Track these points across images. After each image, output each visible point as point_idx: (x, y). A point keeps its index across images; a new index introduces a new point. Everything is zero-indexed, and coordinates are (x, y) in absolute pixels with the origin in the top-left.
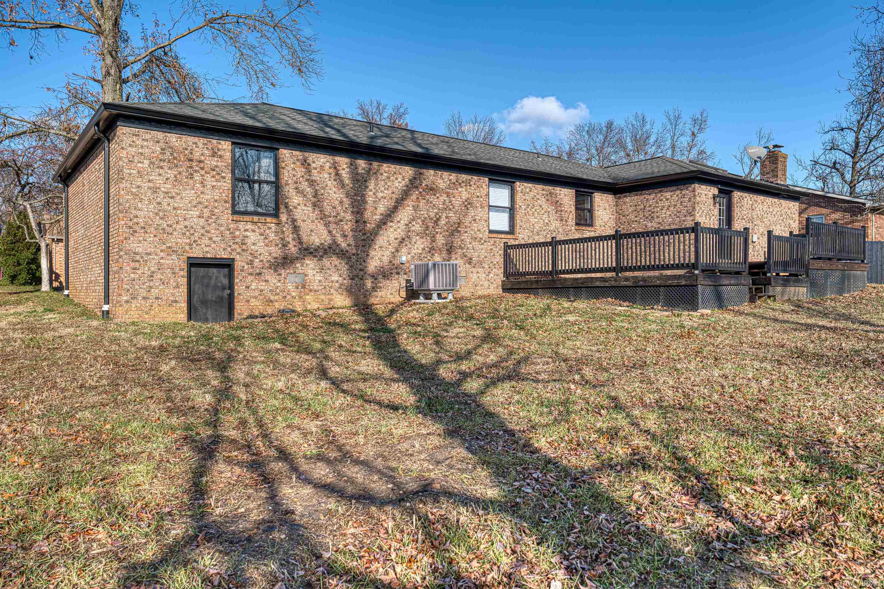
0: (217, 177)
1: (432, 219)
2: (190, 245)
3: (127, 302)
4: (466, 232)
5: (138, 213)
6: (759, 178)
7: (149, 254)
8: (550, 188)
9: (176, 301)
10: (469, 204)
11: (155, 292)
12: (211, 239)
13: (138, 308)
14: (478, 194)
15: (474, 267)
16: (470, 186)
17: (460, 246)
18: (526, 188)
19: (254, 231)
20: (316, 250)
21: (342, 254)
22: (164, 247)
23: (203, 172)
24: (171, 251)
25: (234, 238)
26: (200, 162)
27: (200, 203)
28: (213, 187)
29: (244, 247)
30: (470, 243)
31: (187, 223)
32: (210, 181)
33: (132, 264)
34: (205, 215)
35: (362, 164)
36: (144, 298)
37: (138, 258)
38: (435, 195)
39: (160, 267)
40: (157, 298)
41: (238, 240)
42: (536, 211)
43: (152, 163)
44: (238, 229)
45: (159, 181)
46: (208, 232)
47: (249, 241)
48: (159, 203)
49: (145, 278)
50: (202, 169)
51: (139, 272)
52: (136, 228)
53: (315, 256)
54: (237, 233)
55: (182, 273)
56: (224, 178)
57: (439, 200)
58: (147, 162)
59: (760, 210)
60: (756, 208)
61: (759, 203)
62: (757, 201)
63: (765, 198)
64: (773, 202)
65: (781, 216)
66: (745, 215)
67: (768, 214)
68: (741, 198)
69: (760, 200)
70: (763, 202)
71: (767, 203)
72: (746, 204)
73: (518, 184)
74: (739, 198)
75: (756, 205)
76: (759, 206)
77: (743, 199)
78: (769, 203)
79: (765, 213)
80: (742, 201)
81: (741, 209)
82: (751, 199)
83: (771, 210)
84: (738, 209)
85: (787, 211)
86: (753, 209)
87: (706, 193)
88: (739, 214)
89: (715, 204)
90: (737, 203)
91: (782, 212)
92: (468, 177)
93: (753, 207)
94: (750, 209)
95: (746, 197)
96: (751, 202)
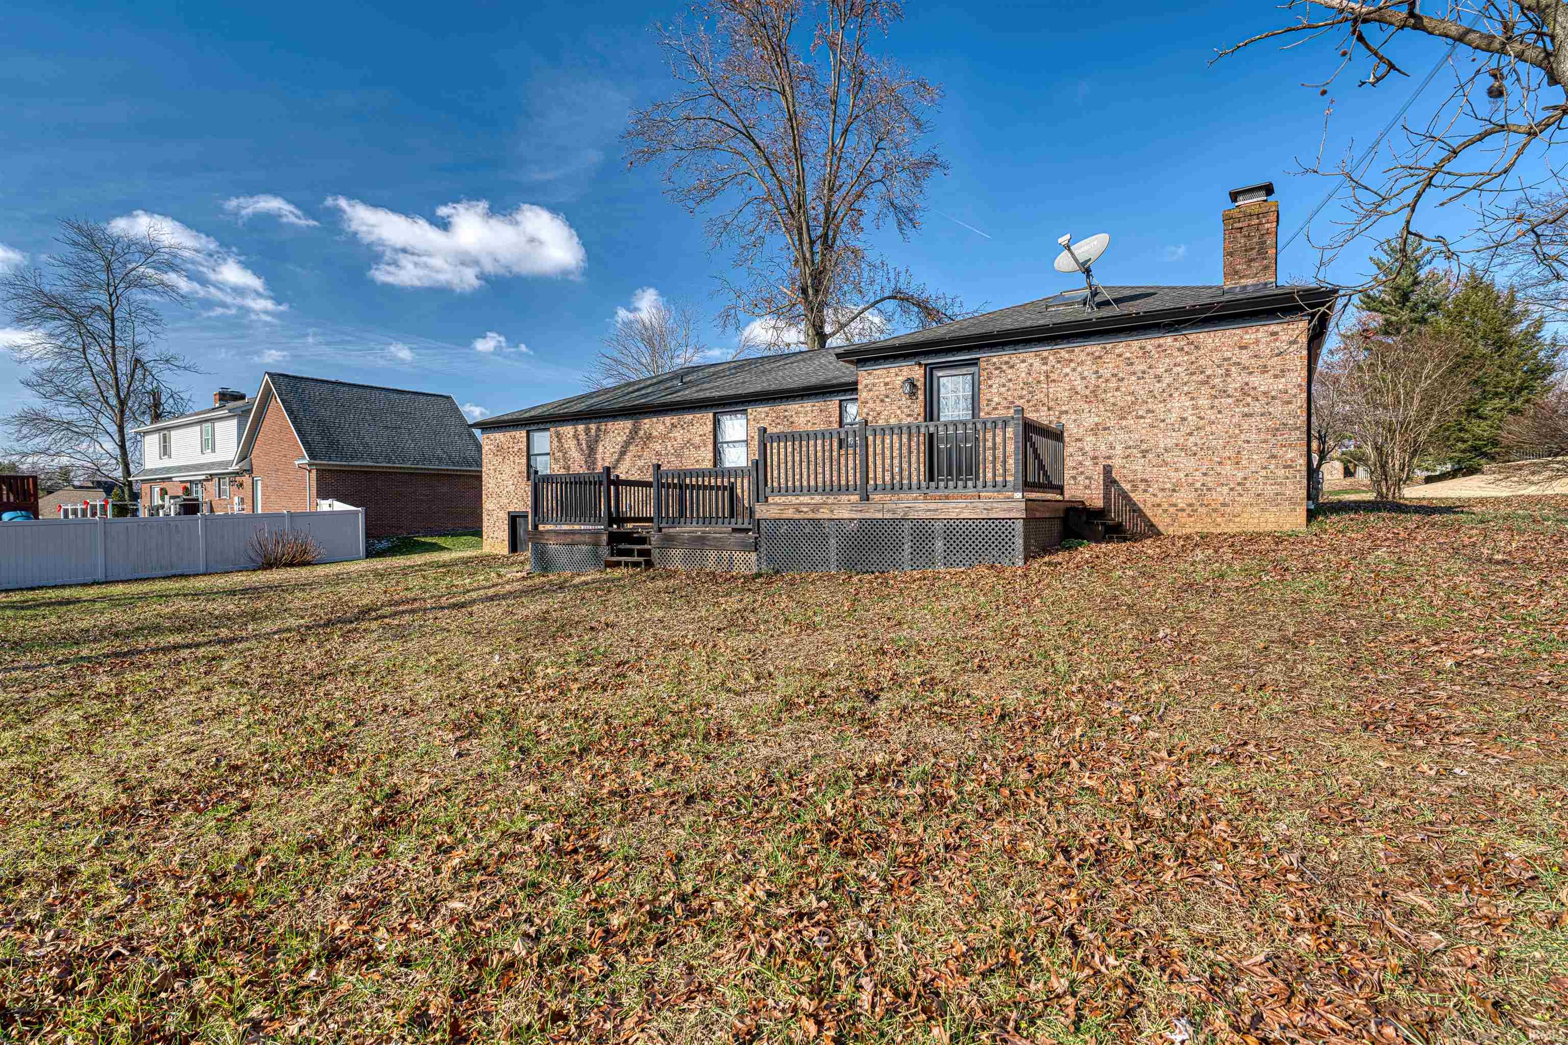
0: (520, 456)
2: (509, 503)
3: (486, 539)
5: (489, 486)
7: (494, 510)
8: (797, 406)
9: (504, 540)
10: (691, 444)
11: (496, 534)
12: (517, 498)
13: (490, 544)
14: (702, 432)
16: (693, 425)
22: (498, 506)
23: (514, 455)
24: (501, 508)
26: (513, 448)
27: (513, 475)
28: (518, 463)
31: (507, 489)
32: (517, 460)
33: (488, 517)
34: (515, 483)
35: (595, 426)
36: (492, 538)
37: (489, 513)
38: (657, 441)
39: (497, 518)
40: (496, 538)
43: (494, 453)
45: (497, 464)
46: (516, 494)
48: (497, 478)
49: (492, 526)
50: (514, 452)
51: (490, 522)
52: (489, 495)
55: (506, 522)
56: (523, 456)
58: (492, 454)
59: (1084, 378)
60: (1067, 375)
61: (1082, 363)
62: (1071, 361)
63: (1109, 346)
64: (1149, 347)
65: (1192, 374)
66: (1021, 397)
67: (1122, 380)
68: (1004, 367)
69: (1083, 356)
70: (1100, 357)
71: (1120, 356)
72: (1023, 375)
73: (749, 411)
74: (996, 369)
75: (1067, 370)
76: (1079, 369)
77: (1012, 367)
78: (1128, 355)
79: (1107, 381)
80: (1010, 371)
81: (1003, 390)
82: (1045, 361)
83: (1140, 367)
84: (994, 390)
85: (1229, 354)
86: (1054, 381)
87: (887, 380)
88: (996, 399)
89: (912, 394)
90: (989, 378)
91: (1202, 362)
92: (691, 417)
93: (1053, 376)
94: (1039, 382)
95: (1023, 361)
96: (1045, 368)
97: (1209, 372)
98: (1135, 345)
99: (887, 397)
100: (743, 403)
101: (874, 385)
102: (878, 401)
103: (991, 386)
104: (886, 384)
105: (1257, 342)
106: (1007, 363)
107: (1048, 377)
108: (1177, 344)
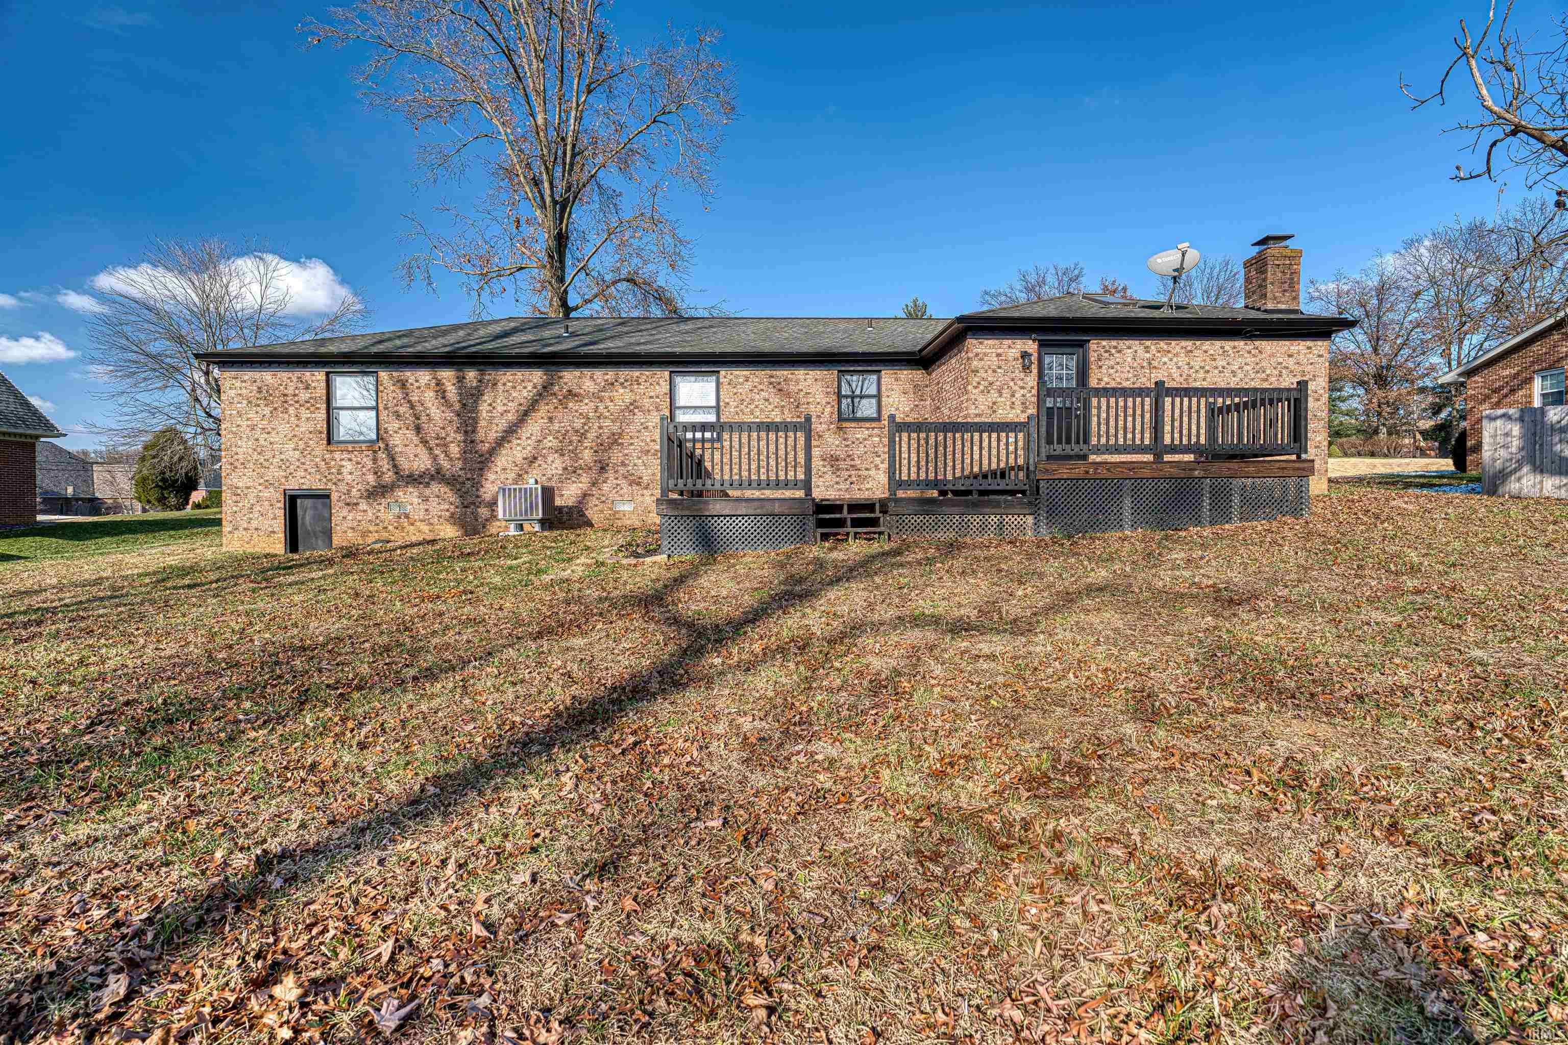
0: (312, 409)
1: (577, 431)
2: (286, 477)
3: (230, 532)
4: (632, 444)
5: (239, 450)
6: (1241, 304)
7: (248, 488)
8: (786, 373)
9: (274, 532)
10: (637, 407)
11: (254, 524)
12: (306, 470)
13: (240, 539)
14: (652, 394)
15: (646, 488)
16: (639, 384)
17: (623, 462)
18: (737, 377)
19: (350, 460)
20: (421, 476)
21: (451, 481)
22: (262, 481)
23: (297, 405)
24: (268, 484)
25: (329, 468)
26: (295, 395)
27: (295, 436)
28: (308, 419)
29: (340, 477)
30: (639, 458)
31: (283, 457)
32: (305, 414)
33: (234, 498)
34: (301, 447)
35: (471, 375)
36: (245, 529)
37: (239, 491)
38: (581, 401)
39: (259, 499)
40: (256, 529)
41: (333, 470)
42: (757, 407)
43: (250, 402)
44: (333, 459)
45: (256, 419)
46: (303, 464)
47: (344, 470)
48: (257, 440)
49: (245, 511)
50: (297, 402)
51: (240, 505)
52: (236, 464)
53: (420, 483)
54: (333, 463)
55: (279, 505)
56: (318, 408)
57: (587, 407)
58: (245, 402)
59: (1179, 368)
60: (1165, 363)
61: (1176, 355)
62: (1169, 352)
63: (1198, 343)
64: (1227, 348)
65: (1258, 372)
66: (1127, 380)
67: (1208, 372)
68: (1113, 351)
69: (1178, 349)
70: (1191, 351)
71: (1206, 352)
72: (1129, 359)
73: (723, 373)
74: (1106, 352)
75: (1165, 359)
76: (1175, 359)
77: (1120, 352)
78: (1212, 352)
79: (1197, 371)
80: (1117, 355)
81: (1112, 371)
82: (1147, 350)
83: (1221, 363)
84: (1104, 370)
85: (1280, 360)
86: (1155, 367)
87: (999, 351)
88: (1106, 379)
89: (1026, 368)
90: (1100, 360)
91: (1264, 364)
92: (637, 374)
93: (1155, 363)
94: (1143, 367)
95: (1129, 348)
96: (1148, 355)
97: (1268, 372)
98: (1218, 344)
99: (1000, 367)
100: (715, 363)
101: (985, 354)
102: (990, 372)
103: (1101, 367)
104: (998, 355)
105: (1299, 353)
106: (1115, 347)
107: (1150, 364)
108: (1247, 348)
